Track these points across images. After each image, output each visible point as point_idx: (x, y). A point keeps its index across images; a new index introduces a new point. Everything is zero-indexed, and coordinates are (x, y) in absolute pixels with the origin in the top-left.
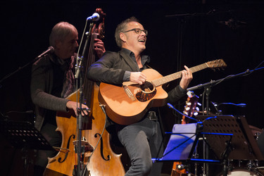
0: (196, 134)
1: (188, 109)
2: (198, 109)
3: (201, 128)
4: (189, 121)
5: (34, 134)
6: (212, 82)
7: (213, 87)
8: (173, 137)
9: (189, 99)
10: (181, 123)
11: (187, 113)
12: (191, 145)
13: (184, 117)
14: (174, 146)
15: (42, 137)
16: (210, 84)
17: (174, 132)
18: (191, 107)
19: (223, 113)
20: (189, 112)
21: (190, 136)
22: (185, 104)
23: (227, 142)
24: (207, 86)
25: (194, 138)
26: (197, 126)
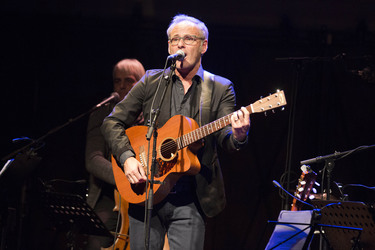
0: (310, 225)
1: (301, 190)
2: (315, 190)
3: (319, 218)
4: (301, 206)
5: (85, 212)
6: (336, 153)
7: (338, 161)
8: (278, 228)
9: (303, 176)
10: (290, 209)
11: (299, 196)
12: (303, 241)
13: (295, 201)
14: (280, 240)
15: (96, 218)
16: (334, 157)
17: (280, 220)
18: (306, 187)
19: (350, 198)
20: (302, 194)
21: (302, 227)
22: (297, 183)
23: (353, 239)
24: (329, 159)
25: (308, 231)
26: (313, 215)
